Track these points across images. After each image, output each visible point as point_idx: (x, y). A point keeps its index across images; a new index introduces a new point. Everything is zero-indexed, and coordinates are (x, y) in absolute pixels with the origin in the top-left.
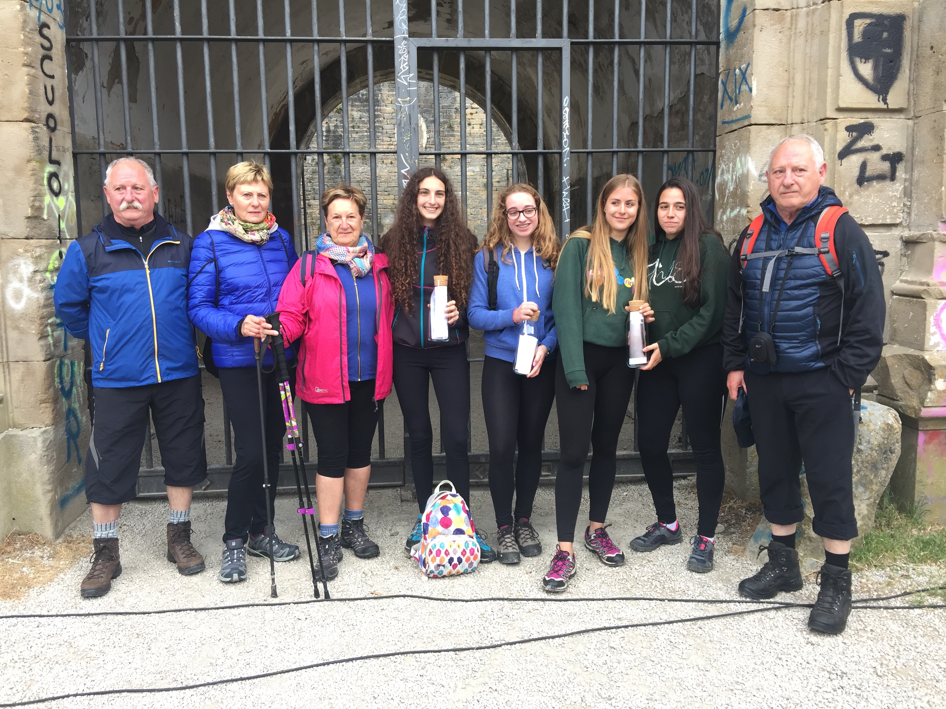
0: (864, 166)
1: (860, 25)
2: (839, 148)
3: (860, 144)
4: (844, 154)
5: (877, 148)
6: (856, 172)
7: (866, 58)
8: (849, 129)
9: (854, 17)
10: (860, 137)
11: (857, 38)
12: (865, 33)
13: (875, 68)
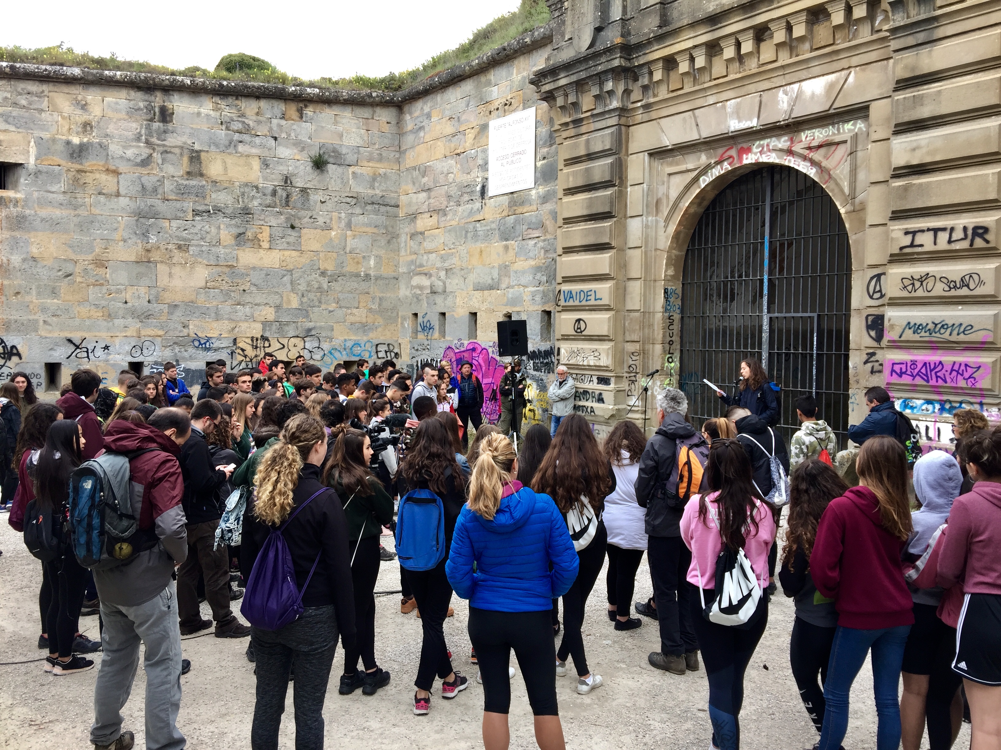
0: (873, 367)
1: (870, 319)
2: (864, 360)
3: (872, 359)
4: (866, 363)
5: (877, 361)
6: (870, 369)
7: (873, 330)
8: (867, 354)
9: (868, 316)
10: (871, 357)
11: (869, 323)
12: (872, 321)
13: (876, 333)
